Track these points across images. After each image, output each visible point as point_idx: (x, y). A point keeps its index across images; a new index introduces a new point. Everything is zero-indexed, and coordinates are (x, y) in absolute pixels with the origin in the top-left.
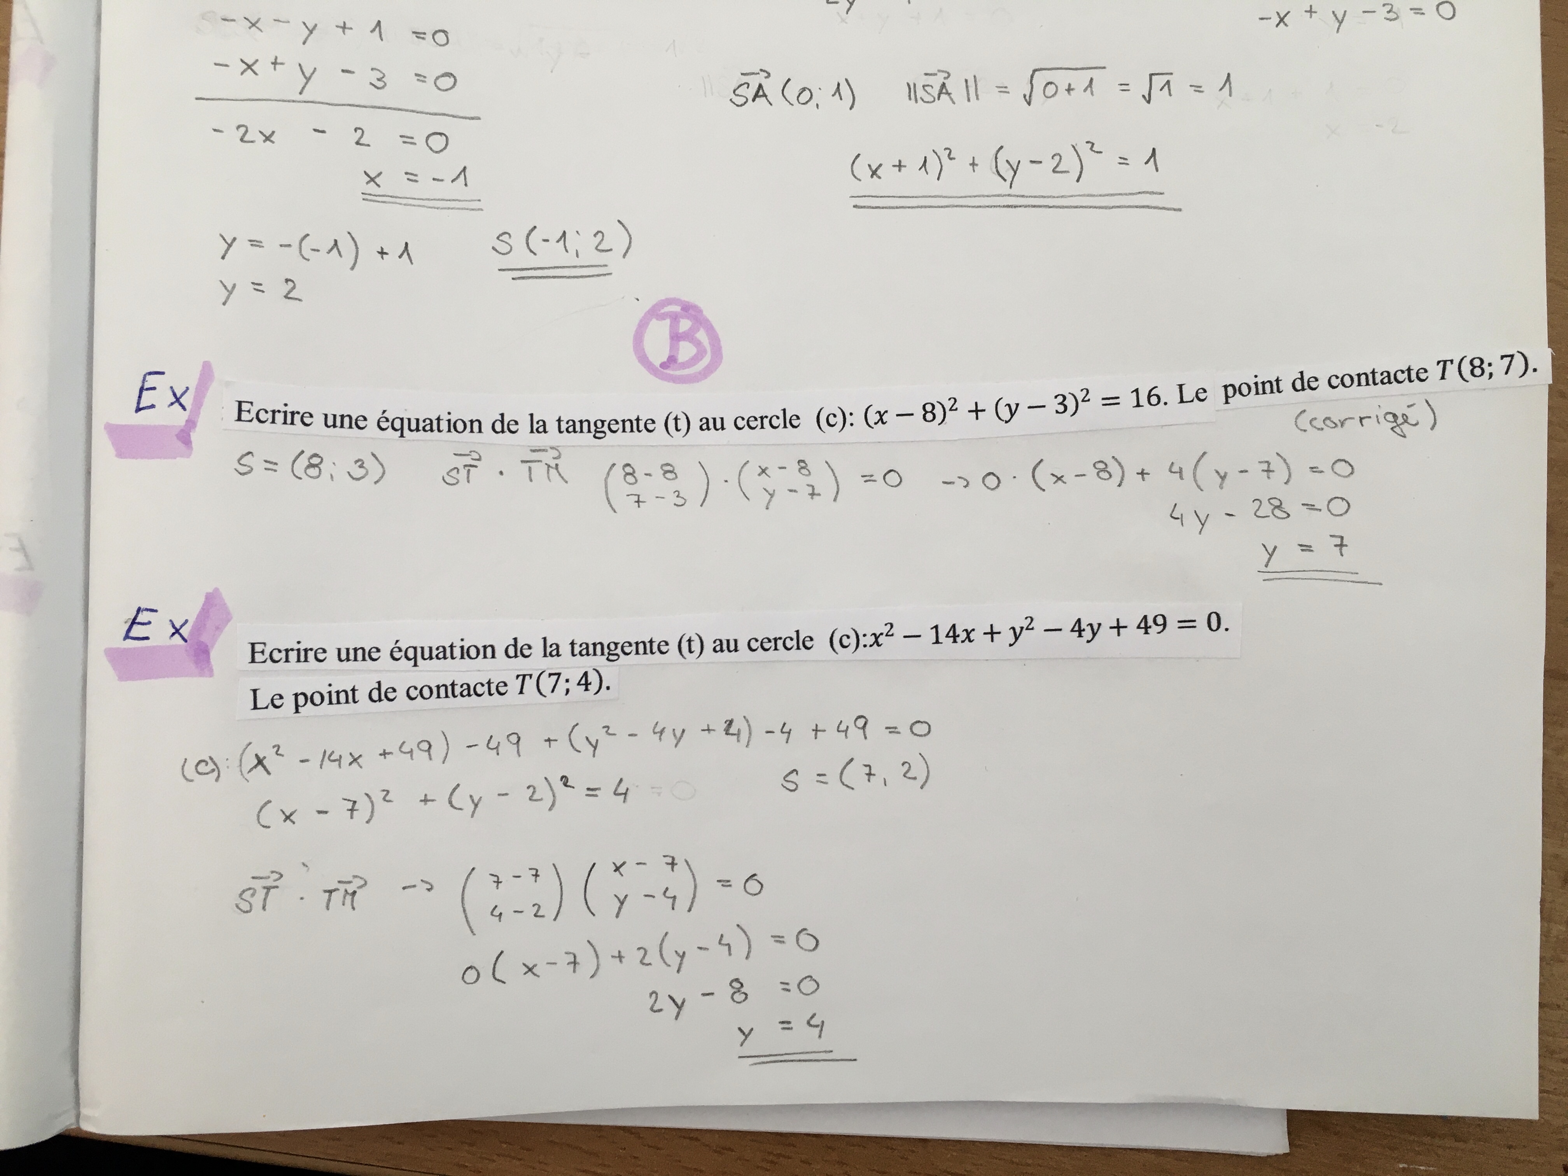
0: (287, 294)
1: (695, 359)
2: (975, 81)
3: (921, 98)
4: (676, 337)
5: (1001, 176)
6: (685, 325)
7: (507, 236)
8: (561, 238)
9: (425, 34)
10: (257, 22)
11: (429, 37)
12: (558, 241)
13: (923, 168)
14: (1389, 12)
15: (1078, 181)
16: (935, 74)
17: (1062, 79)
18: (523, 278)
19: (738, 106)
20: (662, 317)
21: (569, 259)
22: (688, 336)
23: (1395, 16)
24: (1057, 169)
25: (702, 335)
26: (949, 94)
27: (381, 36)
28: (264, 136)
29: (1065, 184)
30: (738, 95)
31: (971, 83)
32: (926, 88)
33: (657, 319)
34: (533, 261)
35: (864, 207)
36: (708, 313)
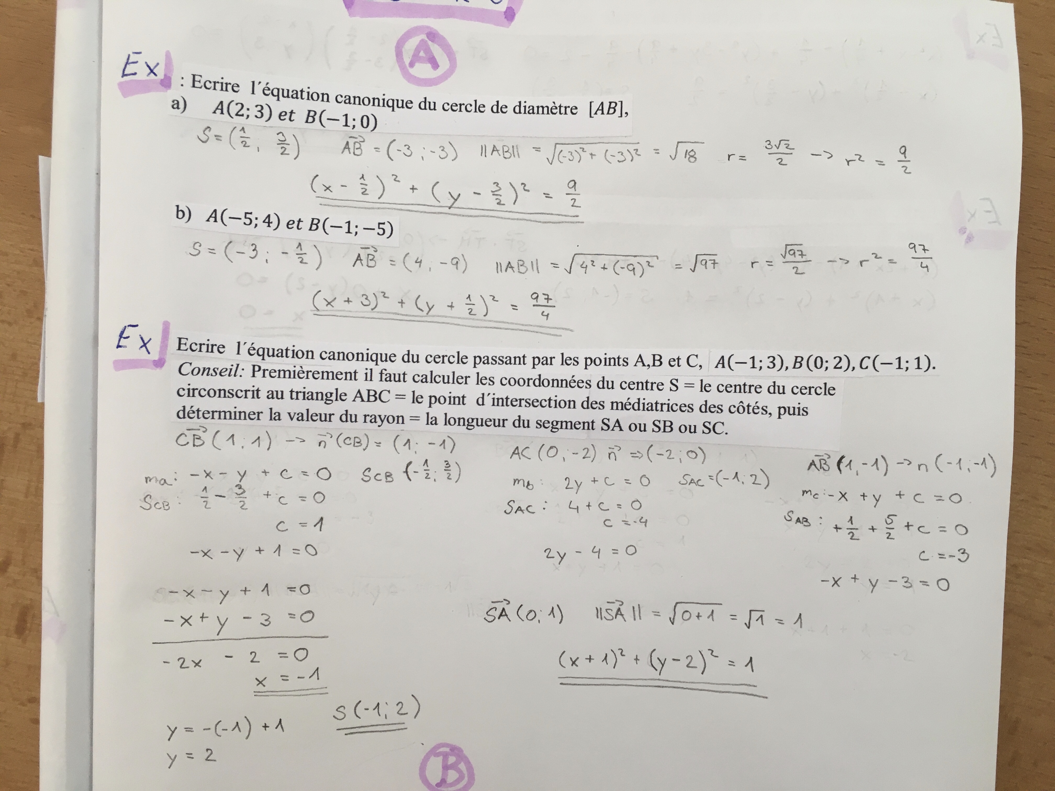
0: (208, 758)
1: (458, 781)
2: (639, 607)
3: (605, 617)
4: (446, 768)
5: (654, 668)
6: (452, 760)
7: (343, 708)
8: (376, 707)
9: (295, 588)
10: (191, 592)
11: (298, 590)
12: (374, 709)
13: (605, 661)
14: (906, 582)
15: (702, 673)
16: (613, 603)
17: (694, 610)
18: (352, 733)
19: (489, 622)
20: (437, 755)
21: (382, 720)
22: (454, 767)
23: (910, 585)
24: (690, 665)
25: (462, 766)
26: (622, 615)
27: (268, 593)
28: (195, 663)
29: (695, 674)
30: (489, 615)
31: (637, 609)
32: (608, 611)
33: (435, 756)
34: (358, 723)
35: (567, 684)
36: (466, 752)
